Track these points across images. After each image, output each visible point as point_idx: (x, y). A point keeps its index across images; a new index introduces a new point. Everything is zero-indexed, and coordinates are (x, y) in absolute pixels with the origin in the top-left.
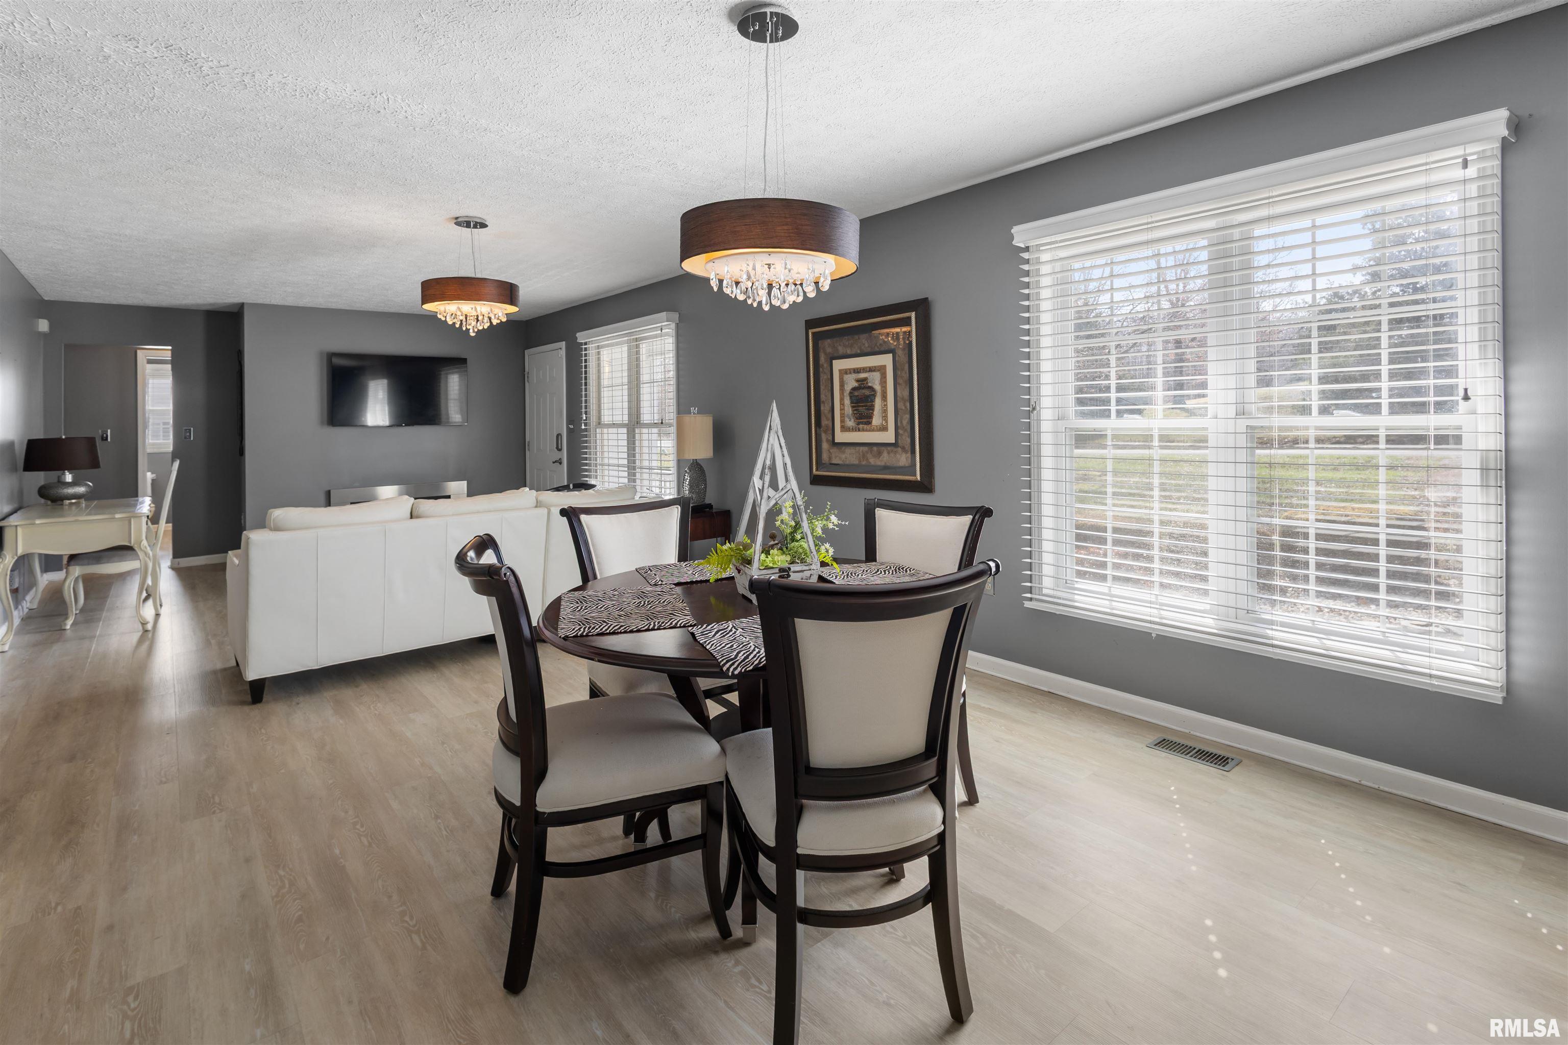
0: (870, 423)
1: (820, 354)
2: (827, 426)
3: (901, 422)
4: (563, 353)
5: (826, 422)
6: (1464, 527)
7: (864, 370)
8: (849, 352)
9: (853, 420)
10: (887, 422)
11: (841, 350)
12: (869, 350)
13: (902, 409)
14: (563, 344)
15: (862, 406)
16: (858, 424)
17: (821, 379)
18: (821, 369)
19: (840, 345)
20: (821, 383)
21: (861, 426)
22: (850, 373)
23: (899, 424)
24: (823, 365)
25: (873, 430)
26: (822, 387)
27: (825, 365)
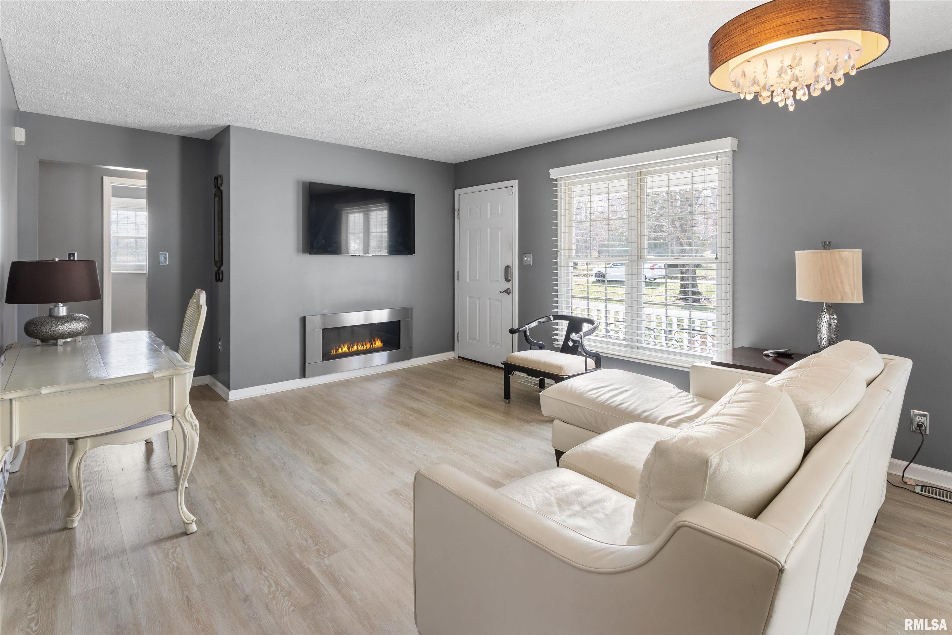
4: (515, 190)
14: (515, 183)
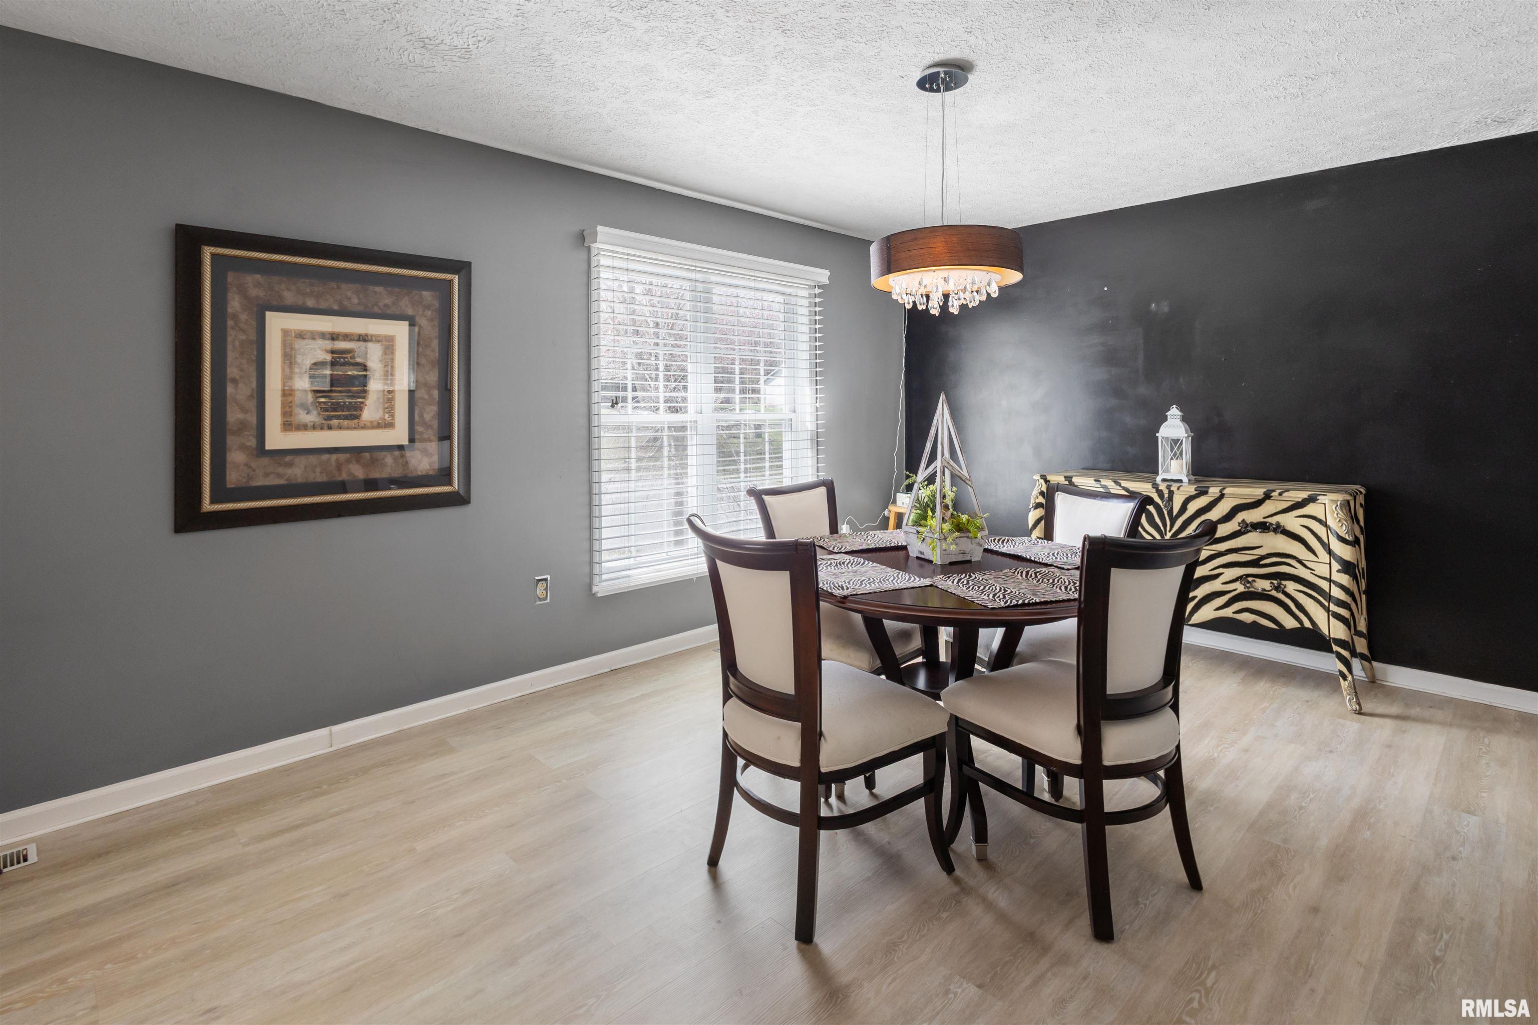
0: (357, 417)
1: (230, 295)
2: (243, 426)
3: (421, 416)
5: (241, 416)
6: (784, 471)
7: (347, 337)
8: (310, 303)
9: (315, 412)
10: (392, 416)
11: (289, 297)
12: (360, 308)
13: (422, 398)
15: (340, 392)
16: (329, 418)
17: (229, 339)
18: (230, 323)
19: (288, 289)
20: (230, 347)
21: (335, 422)
22: (314, 339)
23: (417, 418)
24: (235, 317)
25: (364, 427)
26: (231, 356)
27: (243, 317)
